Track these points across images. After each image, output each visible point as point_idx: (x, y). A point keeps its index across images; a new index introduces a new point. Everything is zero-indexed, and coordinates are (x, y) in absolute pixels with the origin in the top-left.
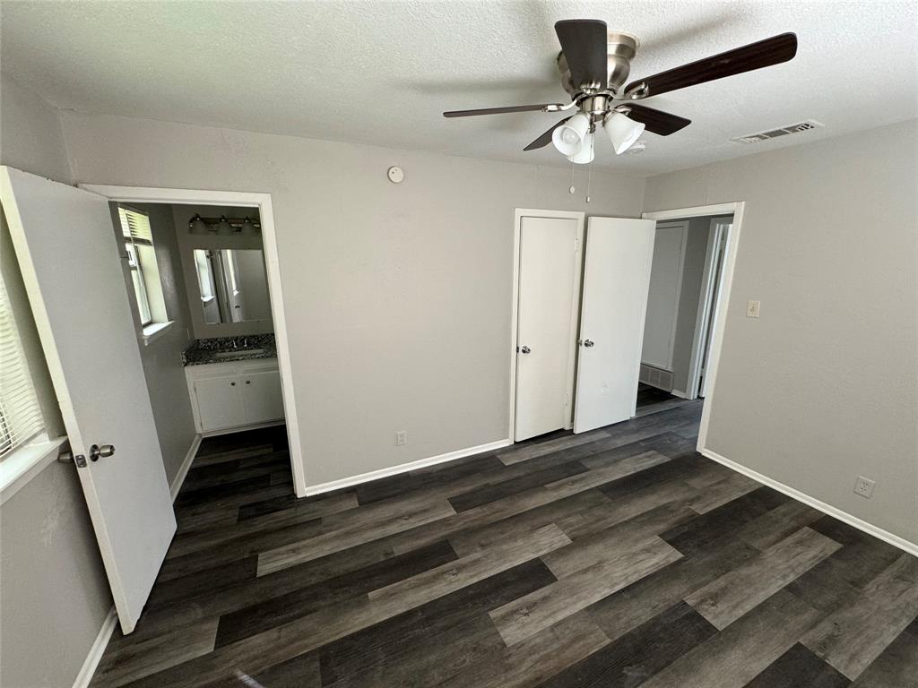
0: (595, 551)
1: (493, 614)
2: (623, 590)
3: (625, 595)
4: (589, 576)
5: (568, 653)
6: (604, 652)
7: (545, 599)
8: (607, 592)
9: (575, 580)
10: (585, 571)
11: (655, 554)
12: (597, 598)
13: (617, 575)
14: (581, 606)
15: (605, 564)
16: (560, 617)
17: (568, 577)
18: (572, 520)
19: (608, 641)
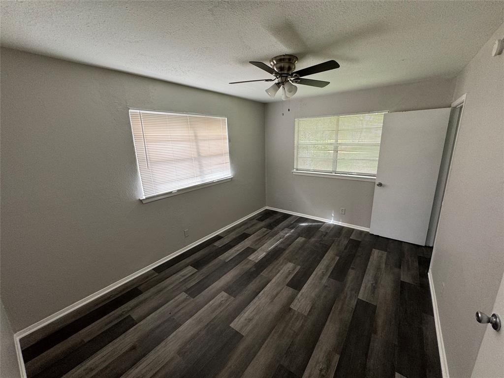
0: (276, 308)
1: (299, 267)
2: (260, 292)
3: (258, 291)
4: (275, 293)
5: (272, 267)
6: (262, 271)
7: (287, 277)
8: (265, 289)
9: (279, 289)
10: (277, 294)
11: (246, 320)
12: (269, 285)
13: (263, 298)
14: (273, 280)
15: (270, 301)
16: (279, 274)
17: (283, 288)
18: (298, 324)
19: (261, 274)
